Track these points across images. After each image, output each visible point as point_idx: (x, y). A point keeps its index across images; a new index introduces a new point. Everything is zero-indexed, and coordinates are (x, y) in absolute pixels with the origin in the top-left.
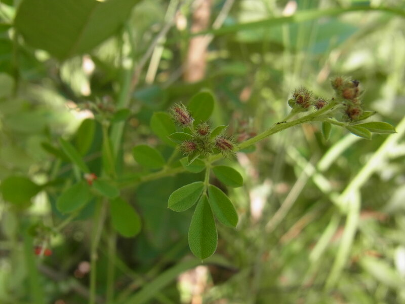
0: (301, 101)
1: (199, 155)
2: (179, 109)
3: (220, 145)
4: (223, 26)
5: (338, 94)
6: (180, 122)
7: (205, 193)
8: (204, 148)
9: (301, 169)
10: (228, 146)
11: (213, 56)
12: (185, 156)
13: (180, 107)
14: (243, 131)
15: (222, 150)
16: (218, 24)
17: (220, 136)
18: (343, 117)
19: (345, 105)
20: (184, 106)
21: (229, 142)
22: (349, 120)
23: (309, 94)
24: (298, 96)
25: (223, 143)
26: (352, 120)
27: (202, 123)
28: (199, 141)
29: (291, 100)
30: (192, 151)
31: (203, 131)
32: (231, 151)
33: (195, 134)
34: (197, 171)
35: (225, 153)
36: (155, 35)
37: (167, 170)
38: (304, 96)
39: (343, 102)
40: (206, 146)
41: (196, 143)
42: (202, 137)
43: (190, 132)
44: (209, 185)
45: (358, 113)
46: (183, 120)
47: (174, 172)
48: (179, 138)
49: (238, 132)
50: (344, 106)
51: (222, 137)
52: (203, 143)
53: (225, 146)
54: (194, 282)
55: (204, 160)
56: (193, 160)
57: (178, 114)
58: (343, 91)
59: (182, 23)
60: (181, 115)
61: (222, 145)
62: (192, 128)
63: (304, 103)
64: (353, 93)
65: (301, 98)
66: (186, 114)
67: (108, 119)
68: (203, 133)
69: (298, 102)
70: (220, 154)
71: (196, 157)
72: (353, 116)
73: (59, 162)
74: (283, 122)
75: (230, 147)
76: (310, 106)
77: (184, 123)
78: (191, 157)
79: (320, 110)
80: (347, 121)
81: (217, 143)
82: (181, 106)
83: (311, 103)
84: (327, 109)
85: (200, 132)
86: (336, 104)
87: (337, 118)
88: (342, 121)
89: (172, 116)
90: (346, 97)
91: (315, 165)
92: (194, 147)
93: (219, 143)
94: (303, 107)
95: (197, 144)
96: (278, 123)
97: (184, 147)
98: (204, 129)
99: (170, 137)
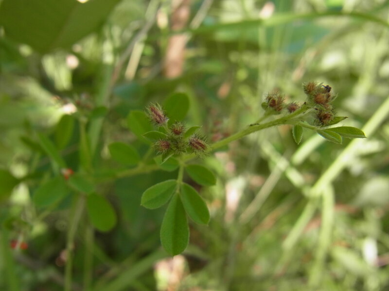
0: (273, 105)
1: (173, 154)
2: (154, 108)
3: (193, 145)
4: (202, 25)
5: (310, 99)
6: (155, 121)
7: (178, 191)
8: (178, 148)
9: (275, 164)
10: (201, 146)
11: (191, 53)
12: (159, 154)
13: (155, 106)
14: (217, 132)
15: (196, 150)
16: (196, 23)
17: (194, 136)
18: (315, 121)
19: (316, 109)
20: (159, 105)
21: (202, 142)
22: (320, 124)
23: (282, 97)
24: (271, 100)
25: (197, 143)
26: (323, 124)
27: (176, 123)
28: (173, 140)
29: (264, 103)
30: (166, 150)
31: (177, 130)
32: (205, 151)
33: (169, 133)
34: (171, 169)
35: (199, 153)
36: (137, 32)
37: (142, 167)
38: (276, 100)
39: (315, 107)
40: (180, 145)
41: (169, 142)
42: (176, 137)
43: (164, 131)
44: (182, 183)
45: (329, 117)
46: (158, 119)
47: (149, 169)
48: (153, 137)
49: (212, 132)
50: (316, 111)
51: (196, 137)
52: (177, 143)
53: (198, 146)
54: (171, 269)
55: (178, 159)
56: (166, 159)
57: (153, 113)
58: (316, 96)
59: (163, 21)
60: (157, 114)
61: (196, 145)
62: (166, 127)
63: (276, 106)
64: (325, 98)
65: (274, 101)
66: (161, 113)
67: (86, 116)
68: (177, 133)
69: (271, 106)
70: (194, 154)
71: (170, 156)
72: (325, 121)
73: (38, 156)
74: (255, 124)
75: (203, 147)
76: (282, 110)
77: (158, 123)
78: (165, 156)
79: (292, 113)
80: (318, 125)
81: (191, 143)
82: (157, 105)
83: (284, 106)
84: (299, 113)
85: (174, 131)
86: (308, 108)
87: (308, 122)
88: (313, 125)
89: (147, 115)
90: (317, 102)
91: (289, 159)
92: (168, 146)
93: (193, 143)
94: (275, 110)
95: (171, 143)
96: (251, 125)
97: (158, 146)
98: (179, 129)
99: (144, 135)
